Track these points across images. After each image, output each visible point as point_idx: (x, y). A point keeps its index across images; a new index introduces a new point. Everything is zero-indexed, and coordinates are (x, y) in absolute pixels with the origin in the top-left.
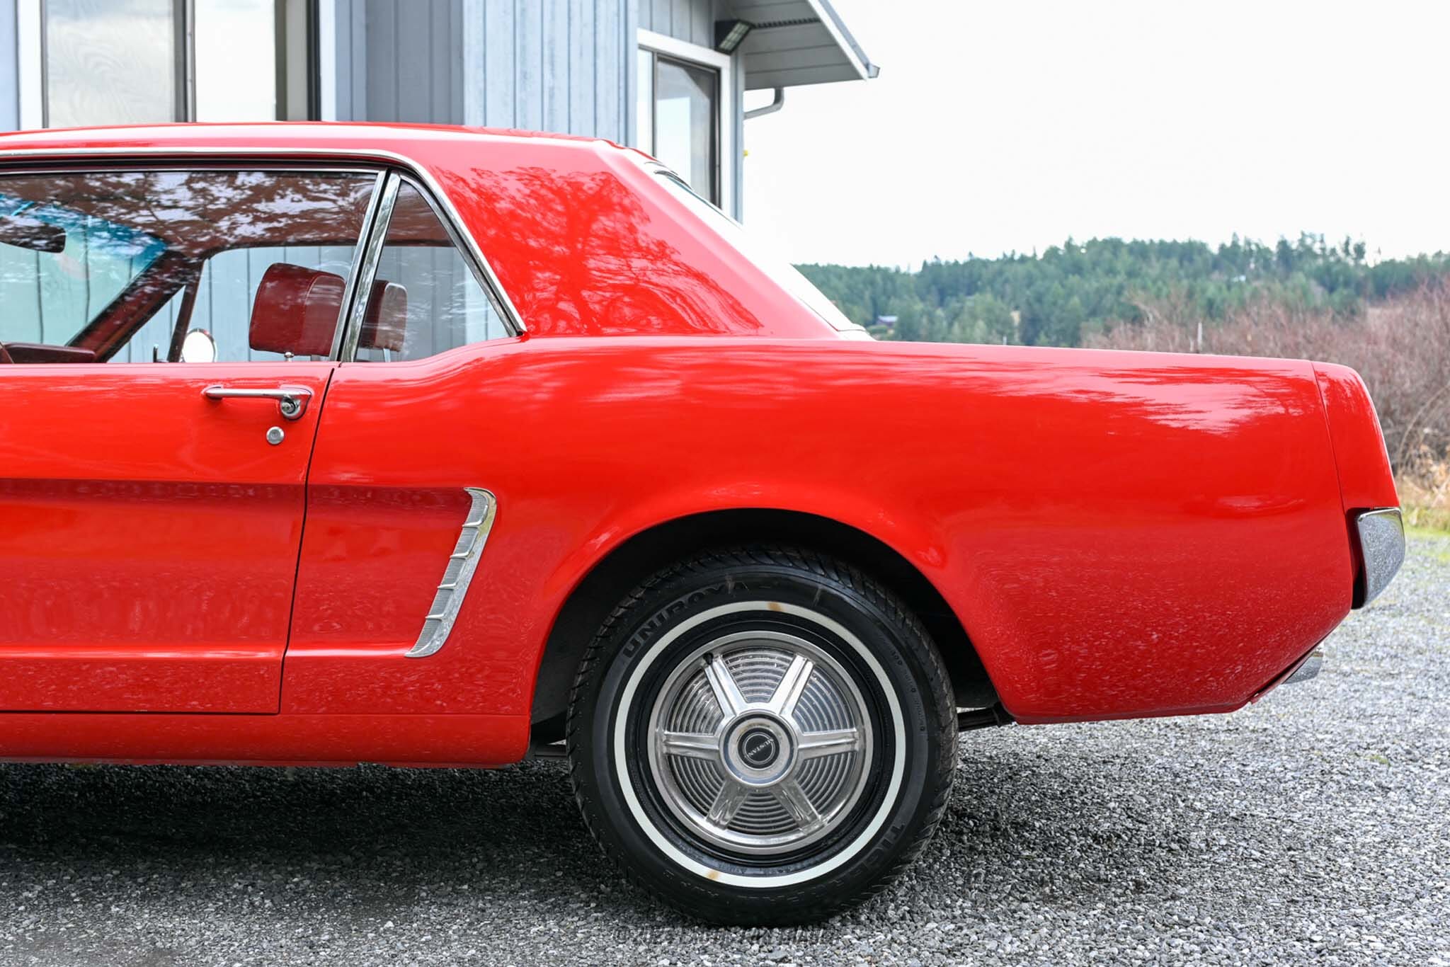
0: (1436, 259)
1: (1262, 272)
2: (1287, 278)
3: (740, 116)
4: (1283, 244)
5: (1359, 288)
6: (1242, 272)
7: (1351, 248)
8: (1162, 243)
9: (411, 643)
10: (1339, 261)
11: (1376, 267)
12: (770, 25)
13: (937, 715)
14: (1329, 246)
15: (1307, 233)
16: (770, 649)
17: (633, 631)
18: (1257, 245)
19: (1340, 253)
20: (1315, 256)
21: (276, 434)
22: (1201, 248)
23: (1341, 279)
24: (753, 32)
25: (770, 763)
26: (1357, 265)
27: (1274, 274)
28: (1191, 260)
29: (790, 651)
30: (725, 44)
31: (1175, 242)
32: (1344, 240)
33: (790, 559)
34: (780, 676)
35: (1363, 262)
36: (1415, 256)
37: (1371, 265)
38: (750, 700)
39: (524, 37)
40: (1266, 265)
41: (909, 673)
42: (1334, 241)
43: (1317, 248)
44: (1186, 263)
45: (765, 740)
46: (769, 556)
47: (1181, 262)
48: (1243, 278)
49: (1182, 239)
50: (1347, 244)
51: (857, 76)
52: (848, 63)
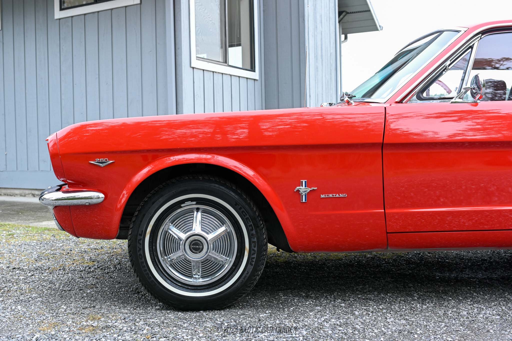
3: (341, 42)
12: (353, 13)
51: (377, 30)
52: (375, 25)
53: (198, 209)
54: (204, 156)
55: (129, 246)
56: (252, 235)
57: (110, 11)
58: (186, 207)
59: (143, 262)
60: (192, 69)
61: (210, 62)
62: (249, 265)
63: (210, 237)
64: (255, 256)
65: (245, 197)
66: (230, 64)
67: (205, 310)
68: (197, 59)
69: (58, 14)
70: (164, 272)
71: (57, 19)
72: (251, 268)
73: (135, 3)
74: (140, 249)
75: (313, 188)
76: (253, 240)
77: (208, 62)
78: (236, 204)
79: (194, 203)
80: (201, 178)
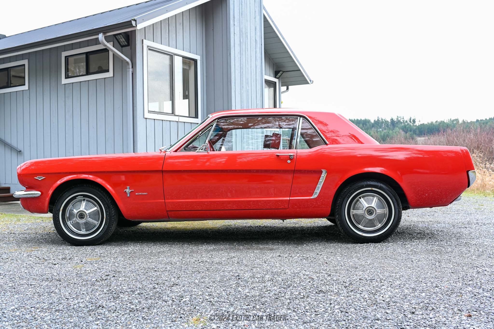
0: (436, 123)
1: (386, 128)
2: (393, 129)
3: (280, 92)
4: (392, 120)
5: (415, 132)
6: (381, 128)
7: (411, 120)
8: (357, 120)
9: (311, 196)
10: (408, 124)
11: (419, 126)
12: (287, 71)
13: (399, 206)
14: (405, 119)
15: (399, 116)
16: (370, 196)
17: (348, 193)
18: (385, 120)
19: (409, 122)
20: (401, 123)
21: (289, 161)
22: (369, 121)
23: (409, 129)
24: (284, 73)
25: (372, 215)
26: (413, 125)
27: (390, 128)
28: (366, 125)
29: (374, 196)
30: (277, 76)
31: (361, 119)
32: (409, 118)
33: (374, 181)
34: (373, 200)
35: (415, 124)
36: (430, 122)
37: (417, 125)
38: (368, 204)
39: (242, 78)
40: (387, 126)
41: (395, 200)
42: (407, 118)
43: (402, 121)
44: (364, 125)
45: (371, 211)
46: (371, 180)
47: (363, 125)
48: (381, 130)
49: (363, 119)
50: (410, 119)
51: (308, 83)
52: (306, 80)
53: (84, 200)
54: (87, 176)
55: (53, 216)
56: (107, 211)
57: (96, 80)
58: (79, 198)
59: (58, 223)
60: (145, 119)
61: (159, 114)
62: (106, 225)
63: (87, 212)
64: (108, 221)
65: (105, 194)
66: (176, 114)
67: (86, 245)
68: (148, 113)
69: (64, 81)
70: (68, 228)
71: (64, 84)
72: (106, 227)
73: (110, 76)
74: (57, 217)
75: (132, 190)
76: (107, 213)
77: (158, 114)
78: (100, 197)
79: (82, 197)
80: (79, 185)
